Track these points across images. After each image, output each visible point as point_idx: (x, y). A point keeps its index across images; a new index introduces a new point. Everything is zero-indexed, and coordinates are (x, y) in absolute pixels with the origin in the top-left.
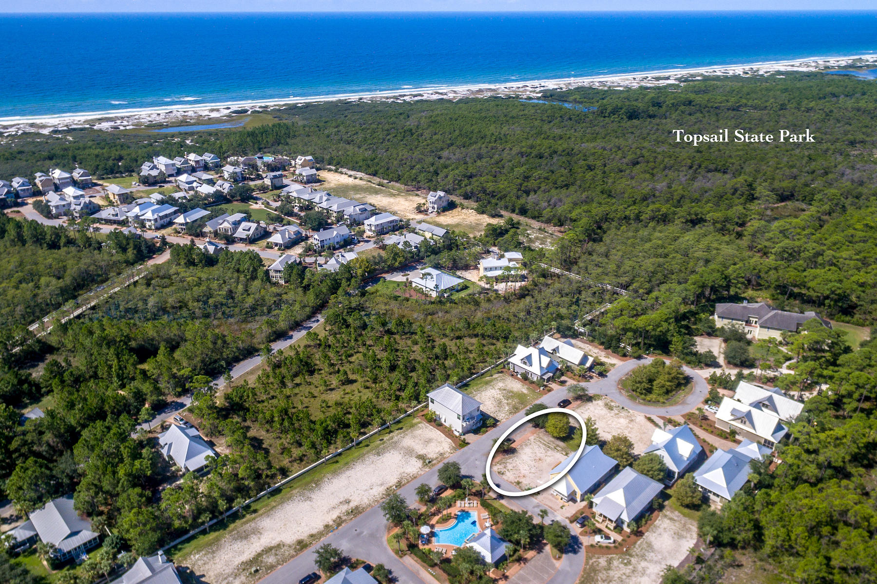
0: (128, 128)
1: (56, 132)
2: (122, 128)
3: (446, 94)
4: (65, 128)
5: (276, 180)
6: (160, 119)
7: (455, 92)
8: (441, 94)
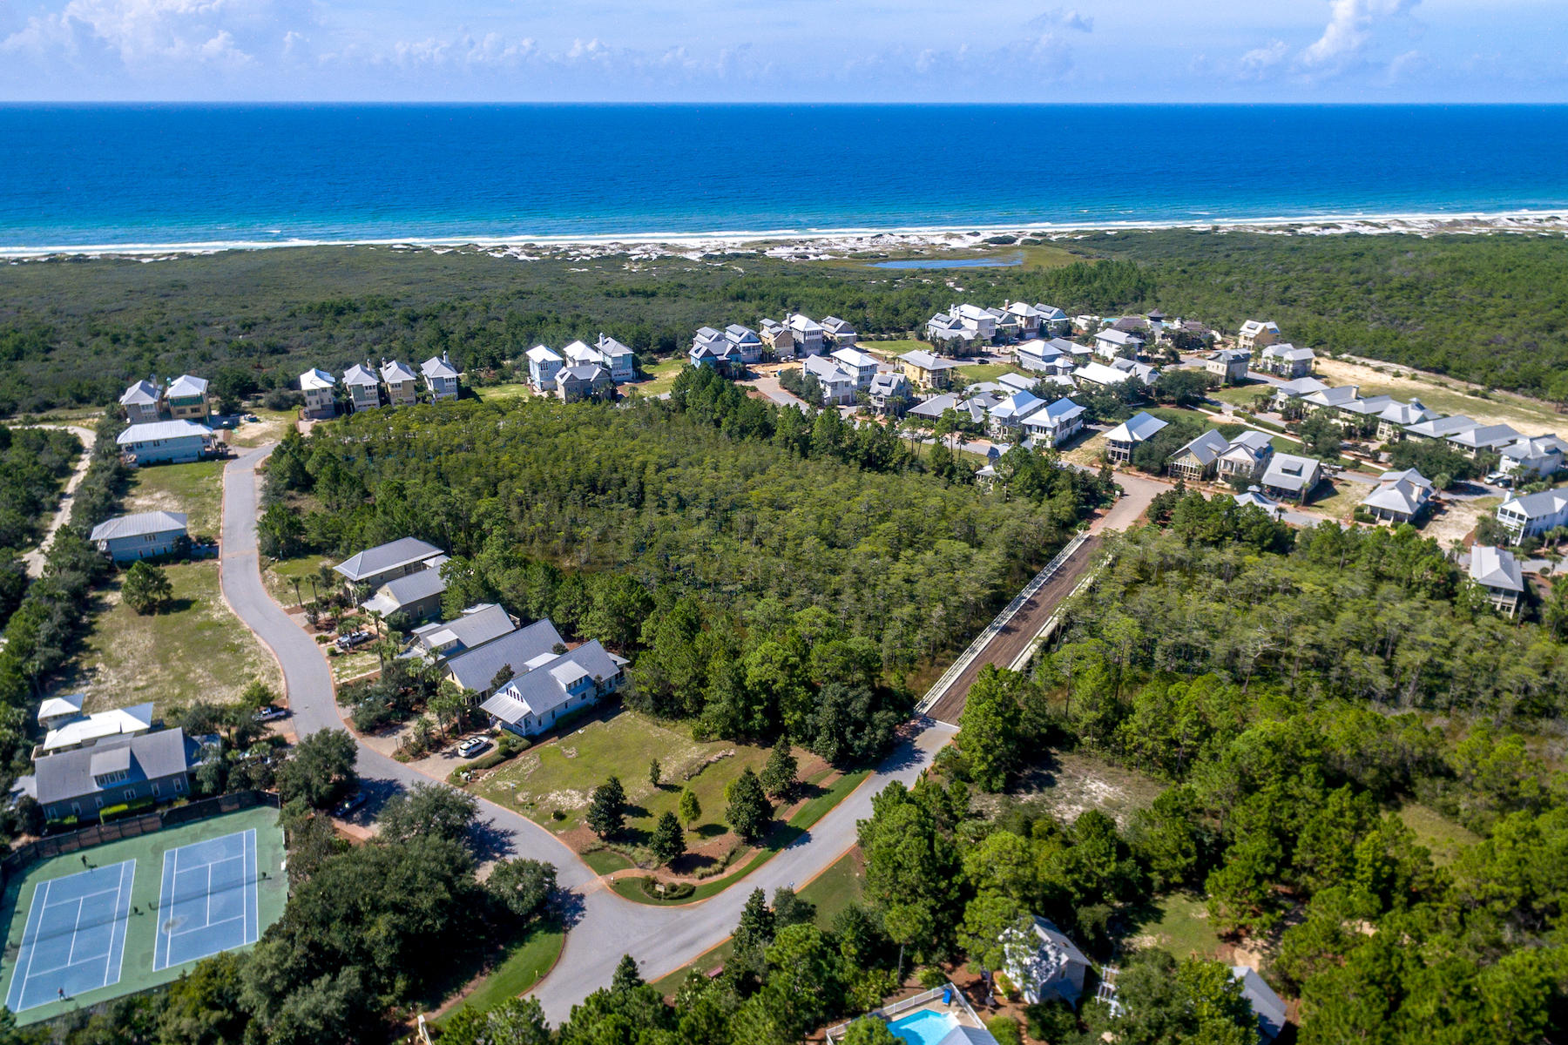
0: (823, 257)
1: (709, 257)
2: (812, 258)
3: (1385, 226)
4: (718, 253)
5: (1237, 365)
6: (865, 247)
7: (1403, 223)
8: (1376, 225)
